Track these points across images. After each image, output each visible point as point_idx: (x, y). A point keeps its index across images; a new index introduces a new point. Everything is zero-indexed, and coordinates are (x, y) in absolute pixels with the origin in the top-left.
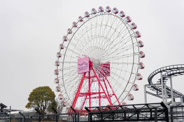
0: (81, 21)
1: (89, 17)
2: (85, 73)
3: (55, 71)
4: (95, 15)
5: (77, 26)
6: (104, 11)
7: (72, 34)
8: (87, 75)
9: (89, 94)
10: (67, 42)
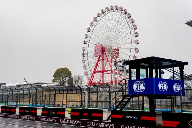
0: (99, 16)
1: (104, 14)
2: (100, 56)
3: (82, 54)
4: (108, 12)
5: (96, 21)
6: (114, 10)
7: (94, 26)
8: (101, 57)
9: (103, 71)
10: (91, 32)
